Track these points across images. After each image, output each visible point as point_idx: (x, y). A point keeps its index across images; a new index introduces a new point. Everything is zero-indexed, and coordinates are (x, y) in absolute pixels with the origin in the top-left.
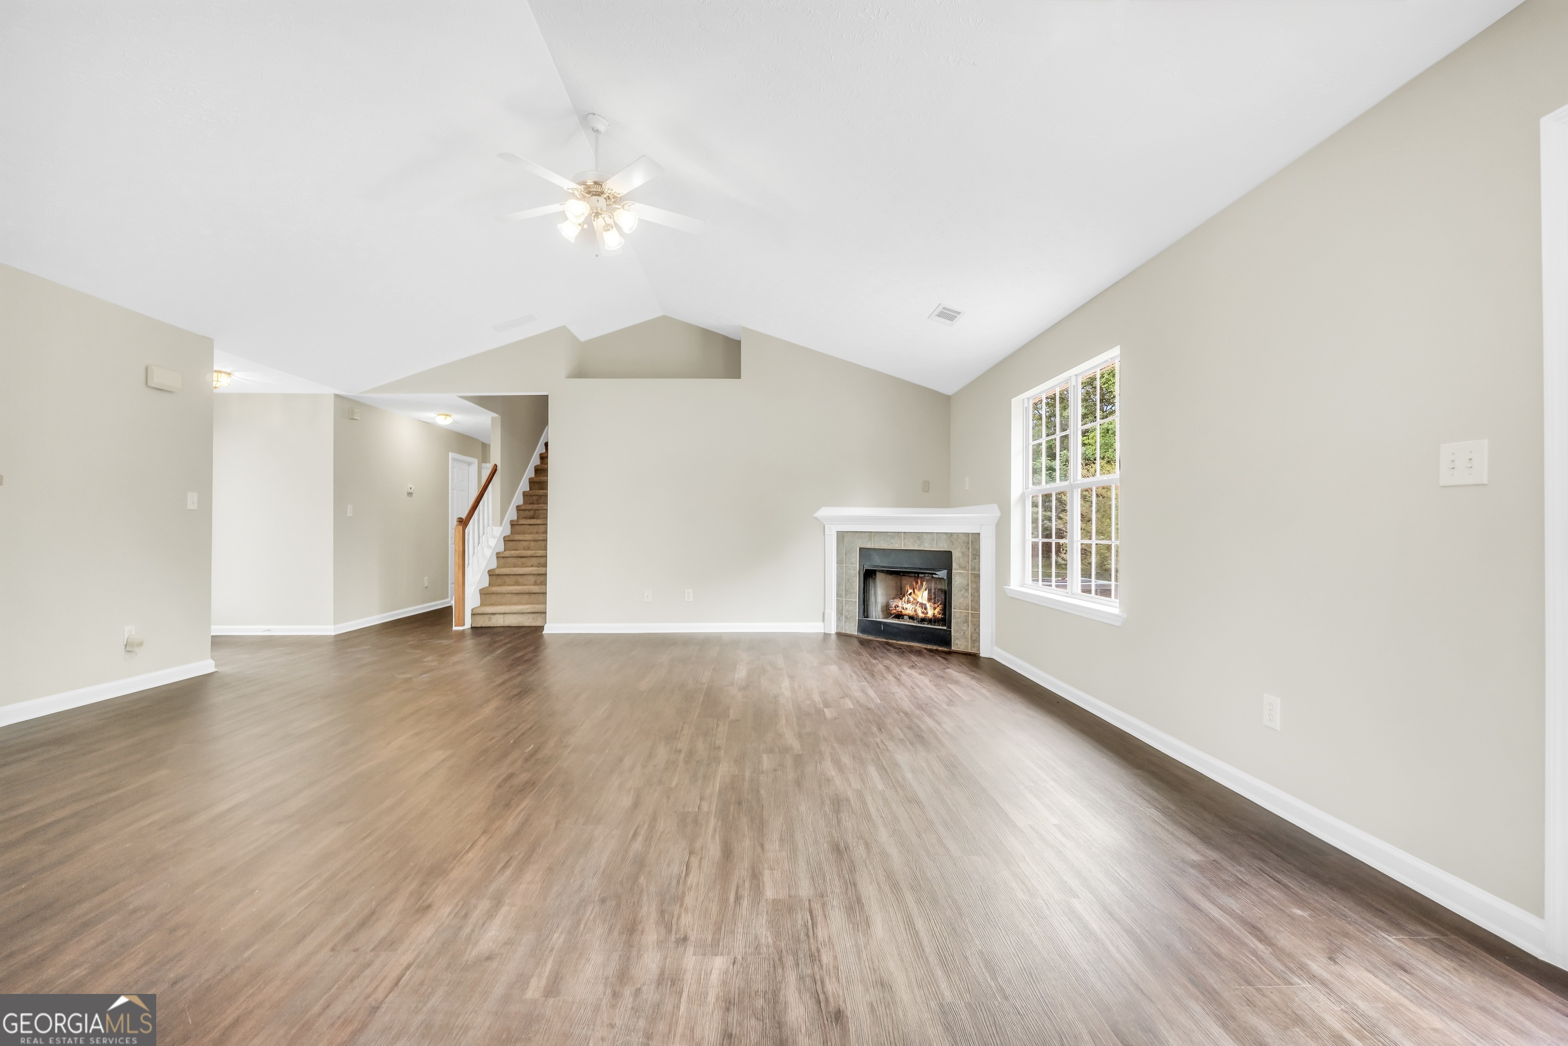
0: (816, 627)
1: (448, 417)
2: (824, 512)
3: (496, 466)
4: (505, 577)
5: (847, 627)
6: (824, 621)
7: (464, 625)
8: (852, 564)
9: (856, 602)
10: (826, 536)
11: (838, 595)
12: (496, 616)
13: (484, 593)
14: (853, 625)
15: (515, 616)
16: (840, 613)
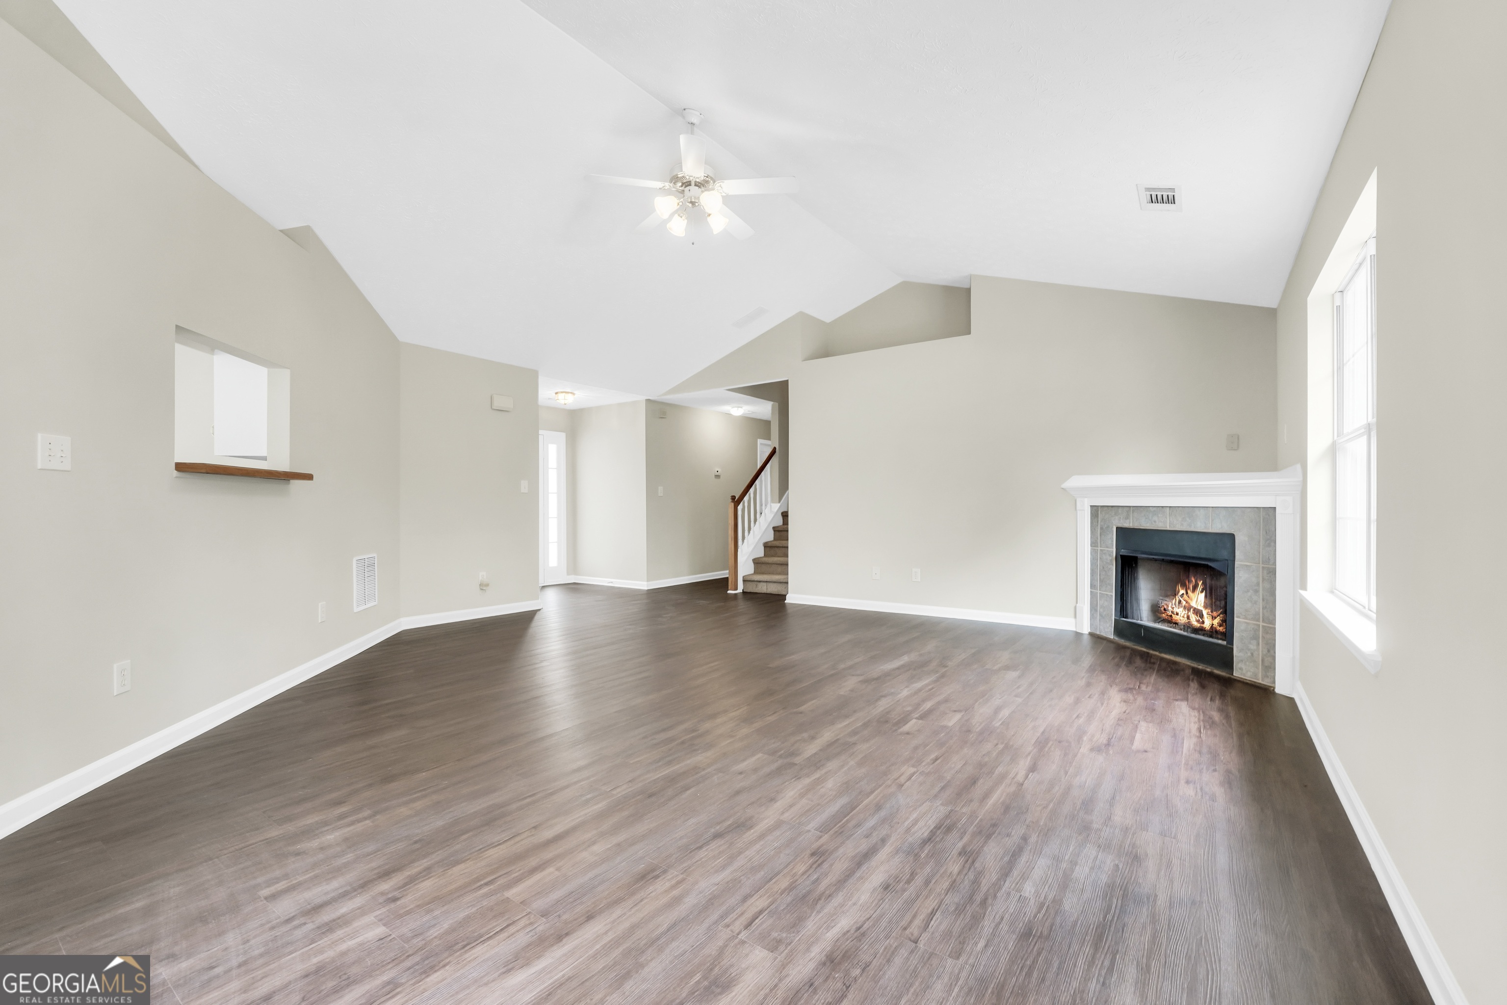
0: (1067, 624)
1: (739, 409)
2: (1075, 482)
3: (775, 448)
4: (776, 549)
5: (1102, 627)
6: (1075, 617)
7: (736, 589)
8: (1107, 547)
9: (1112, 596)
10: (1078, 511)
11: (1092, 586)
12: (761, 583)
13: (757, 562)
14: (1108, 625)
15: (776, 584)
16: (1093, 608)
